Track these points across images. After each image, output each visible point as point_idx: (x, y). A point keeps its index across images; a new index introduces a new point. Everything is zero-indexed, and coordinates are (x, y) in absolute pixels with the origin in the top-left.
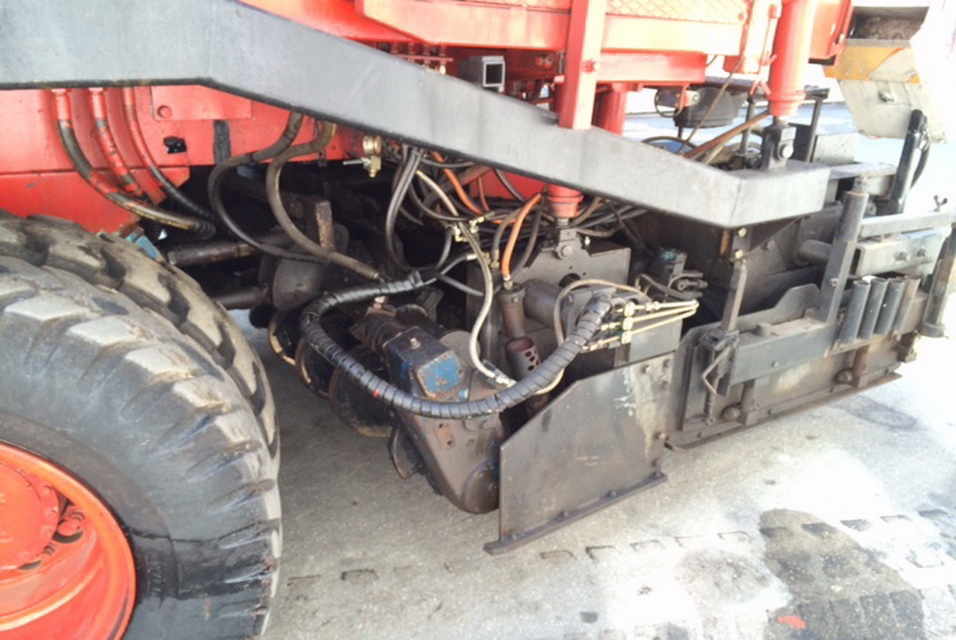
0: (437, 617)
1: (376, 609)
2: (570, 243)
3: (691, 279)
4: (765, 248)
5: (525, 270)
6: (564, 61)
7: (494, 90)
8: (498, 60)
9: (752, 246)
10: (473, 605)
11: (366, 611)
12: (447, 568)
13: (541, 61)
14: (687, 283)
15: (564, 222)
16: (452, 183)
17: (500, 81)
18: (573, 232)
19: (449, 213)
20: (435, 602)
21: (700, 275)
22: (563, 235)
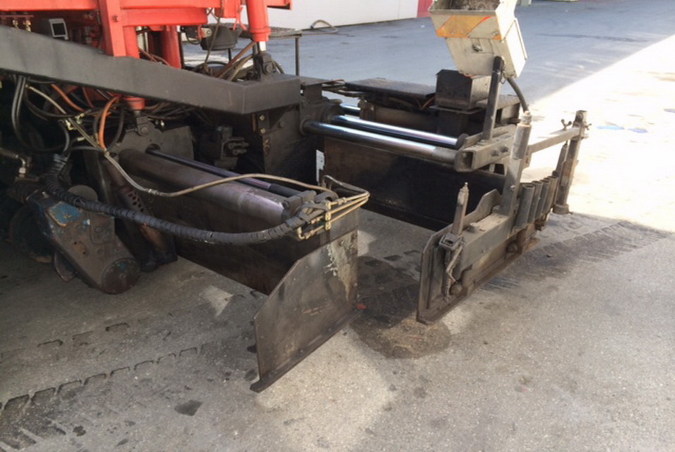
1: (132, 341)
2: (144, 125)
3: (237, 142)
4: (279, 127)
5: (118, 145)
6: (100, 15)
7: (62, 39)
8: (60, 21)
9: (271, 125)
11: (126, 343)
13: (86, 16)
14: (235, 144)
15: (138, 113)
16: (59, 93)
18: (146, 119)
19: (61, 113)
20: (166, 332)
21: (243, 139)
22: (139, 121)
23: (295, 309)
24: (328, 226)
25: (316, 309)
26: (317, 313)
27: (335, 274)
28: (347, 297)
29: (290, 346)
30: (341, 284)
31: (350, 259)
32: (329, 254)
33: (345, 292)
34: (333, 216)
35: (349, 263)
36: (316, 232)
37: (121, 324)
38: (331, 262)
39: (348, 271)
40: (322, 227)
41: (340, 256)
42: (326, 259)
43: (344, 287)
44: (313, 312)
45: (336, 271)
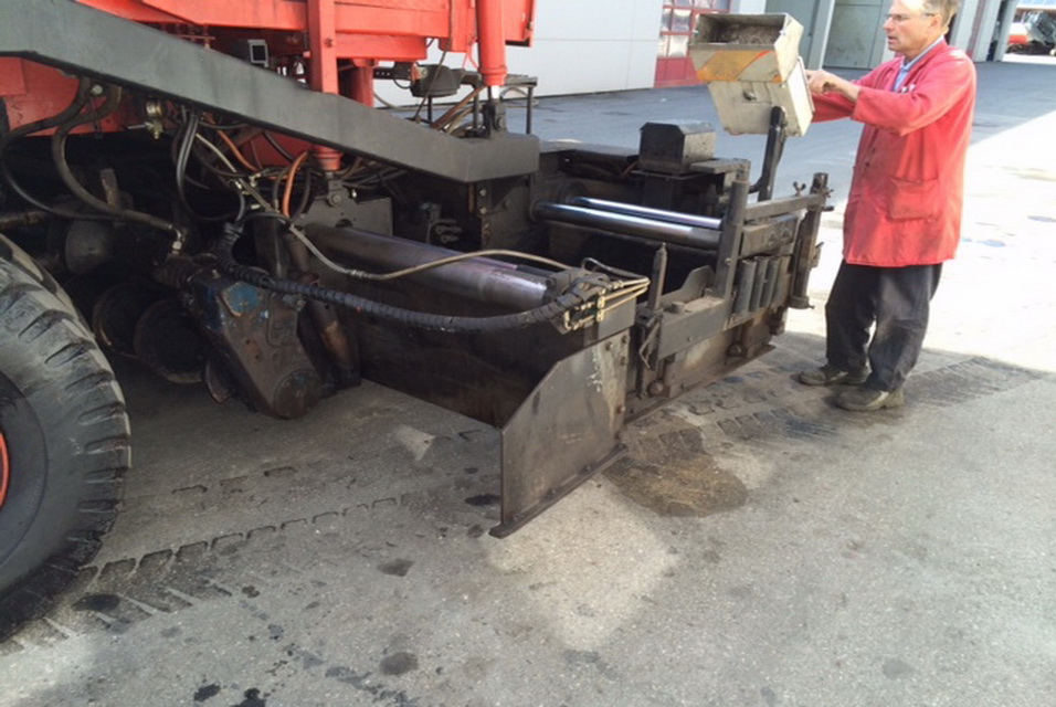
0: (354, 486)
1: (302, 489)
2: (337, 194)
3: (447, 225)
5: (303, 216)
7: (261, 66)
8: (261, 42)
9: (494, 204)
10: (381, 476)
11: (295, 491)
12: (352, 459)
15: (330, 174)
16: (227, 145)
17: (264, 59)
18: (340, 183)
19: (230, 171)
20: (349, 479)
21: (455, 221)
22: (331, 186)
23: (550, 430)
24: (601, 316)
25: (573, 435)
26: (573, 441)
27: (599, 390)
28: (611, 425)
29: (540, 483)
30: (606, 405)
31: (618, 371)
32: (595, 360)
33: (609, 418)
34: (608, 303)
35: (616, 376)
36: (584, 324)
37: (285, 468)
38: (595, 372)
39: (615, 387)
40: (591, 317)
41: (606, 364)
42: (590, 367)
43: (608, 411)
44: (570, 439)
45: (601, 386)
